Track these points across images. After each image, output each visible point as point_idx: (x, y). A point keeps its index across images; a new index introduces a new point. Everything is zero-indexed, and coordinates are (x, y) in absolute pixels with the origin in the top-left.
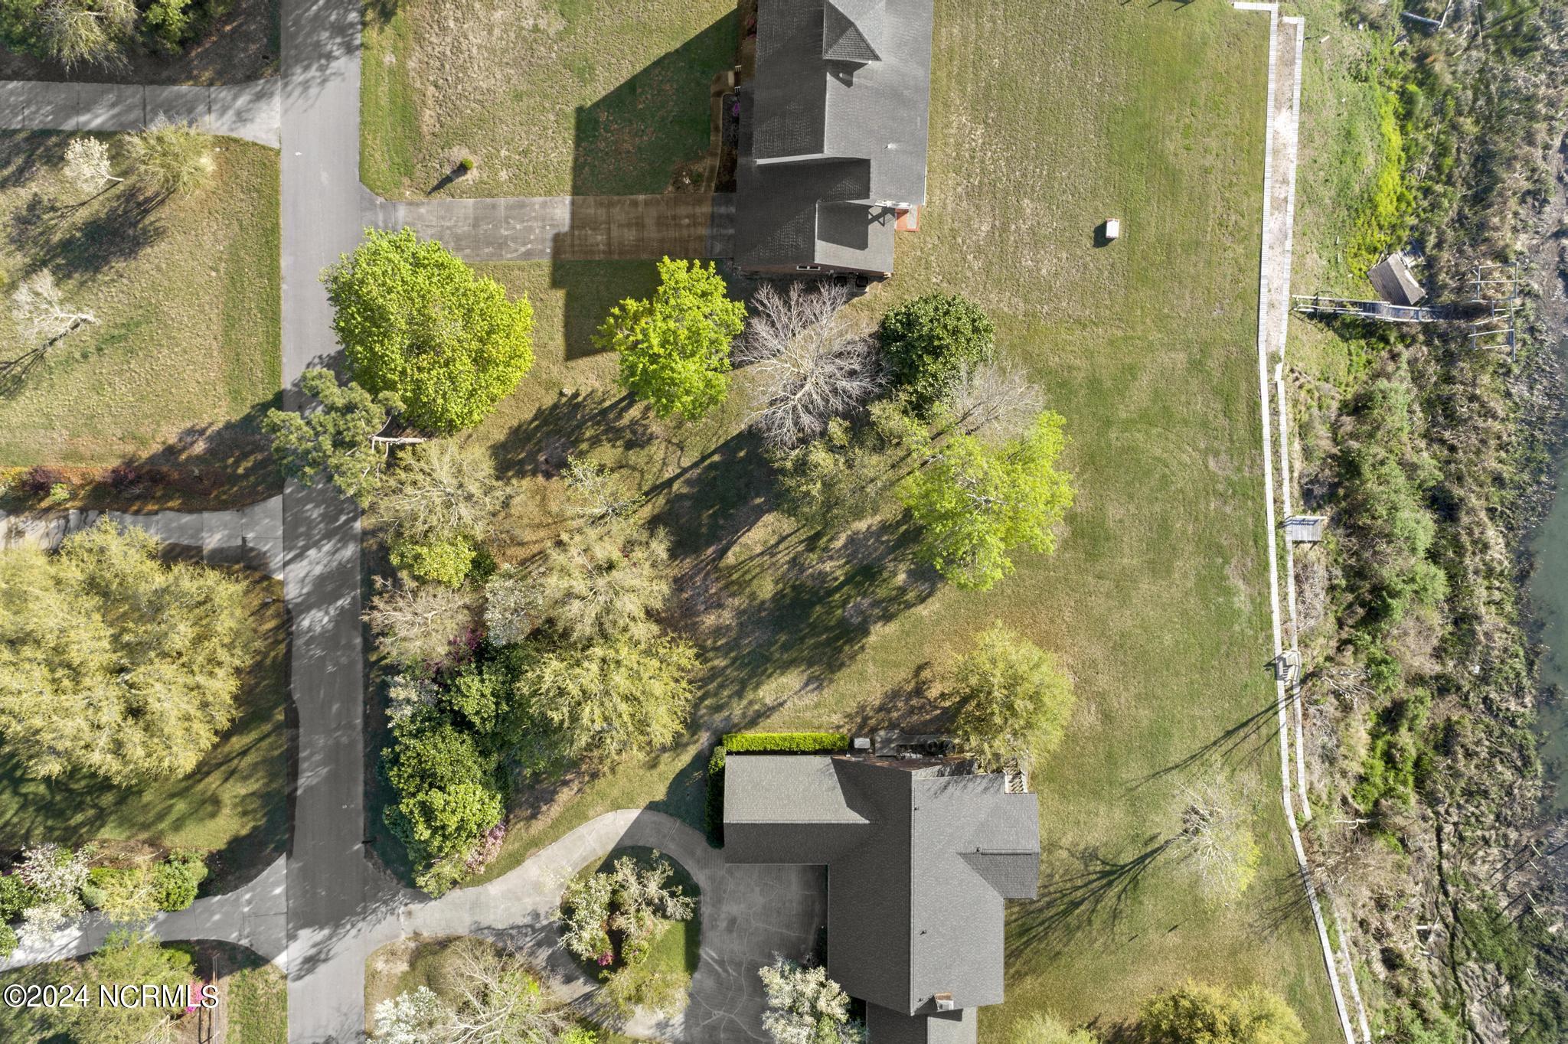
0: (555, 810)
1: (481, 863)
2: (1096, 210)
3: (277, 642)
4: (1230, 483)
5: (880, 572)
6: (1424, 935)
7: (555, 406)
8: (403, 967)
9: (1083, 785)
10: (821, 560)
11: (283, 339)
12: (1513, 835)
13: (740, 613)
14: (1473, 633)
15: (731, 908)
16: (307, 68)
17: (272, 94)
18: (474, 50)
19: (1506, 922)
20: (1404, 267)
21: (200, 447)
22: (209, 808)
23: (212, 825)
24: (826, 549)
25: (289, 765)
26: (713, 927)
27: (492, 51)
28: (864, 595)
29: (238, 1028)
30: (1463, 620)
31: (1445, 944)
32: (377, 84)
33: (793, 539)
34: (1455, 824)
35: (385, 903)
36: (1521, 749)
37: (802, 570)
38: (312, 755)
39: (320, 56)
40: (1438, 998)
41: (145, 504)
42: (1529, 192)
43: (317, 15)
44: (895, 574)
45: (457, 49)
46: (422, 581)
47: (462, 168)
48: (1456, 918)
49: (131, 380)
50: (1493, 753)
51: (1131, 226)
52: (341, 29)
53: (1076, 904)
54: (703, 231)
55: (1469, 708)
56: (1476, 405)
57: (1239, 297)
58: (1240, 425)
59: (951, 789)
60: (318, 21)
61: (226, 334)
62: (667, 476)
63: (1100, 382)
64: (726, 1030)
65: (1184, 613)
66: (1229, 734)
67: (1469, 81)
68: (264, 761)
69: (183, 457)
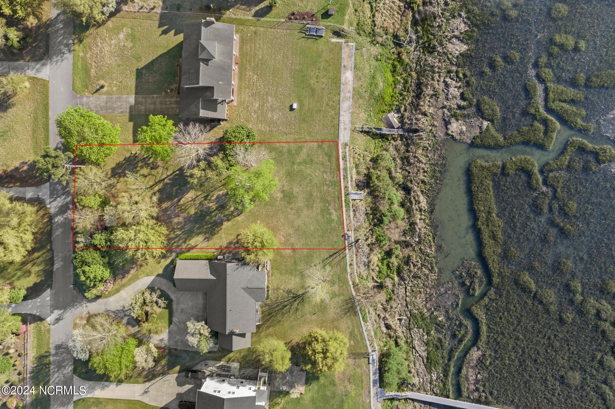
0: (129, 276)
1: (106, 291)
2: (290, 100)
3: (48, 225)
4: (331, 182)
5: (226, 207)
6: (400, 320)
7: (130, 157)
8: (85, 322)
9: (287, 271)
10: (209, 203)
11: (50, 136)
12: (428, 290)
13: (185, 218)
14: (415, 229)
15: (182, 306)
16: (57, 57)
17: (47, 64)
18: (106, 52)
19: (426, 317)
20: (394, 117)
21: (25, 168)
22: (28, 274)
23: (28, 279)
24: (210, 200)
25: (51, 262)
26: (177, 312)
27: (111, 52)
28: (221, 213)
29: (36, 339)
30: (412, 224)
31: (407, 323)
32: (78, 62)
33: (200, 197)
34: (411, 287)
35: (80, 303)
36: (431, 264)
37: (203, 206)
38: (58, 259)
39: (61, 53)
40: (404, 339)
41: (9, 185)
42: (433, 95)
43: (60, 41)
44: (230, 207)
45: (101, 52)
46: (84, 207)
47: (102, 87)
48: (411, 315)
49: (5, 148)
50: (423, 265)
51: (301, 104)
52: (67, 45)
53: (285, 306)
54: (173, 106)
55: (415, 251)
56: (416, 159)
57: (333, 126)
58: (333, 164)
59: (239, 269)
60: (61, 43)
61: (33, 135)
62: (163, 178)
63: (291, 151)
64: (180, 342)
65: (317, 220)
66: (331, 256)
67: (414, 61)
68: (44, 261)
69: (20, 170)
